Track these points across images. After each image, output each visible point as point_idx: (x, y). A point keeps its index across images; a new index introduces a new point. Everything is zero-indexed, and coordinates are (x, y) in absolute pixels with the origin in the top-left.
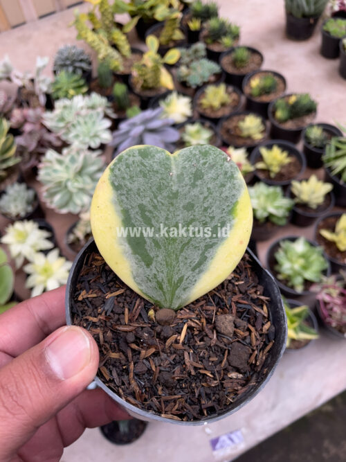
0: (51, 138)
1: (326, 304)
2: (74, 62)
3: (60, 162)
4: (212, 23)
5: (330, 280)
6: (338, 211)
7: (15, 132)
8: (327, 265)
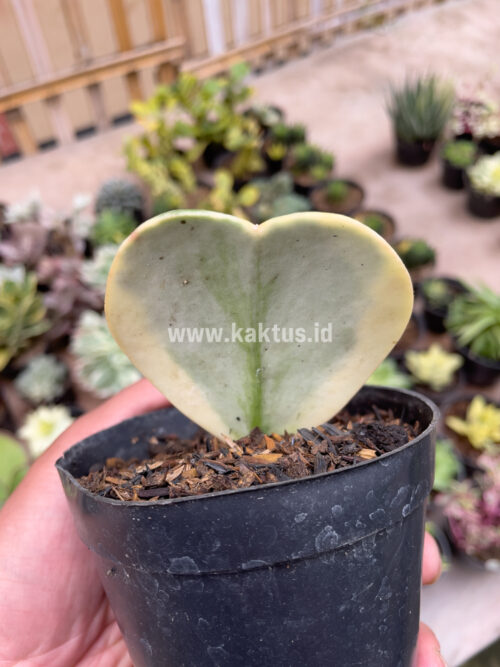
0: (90, 297)
1: (458, 521)
2: (122, 200)
3: (102, 329)
4: (299, 151)
5: (462, 488)
6: (469, 391)
7: (43, 288)
8: (457, 467)
